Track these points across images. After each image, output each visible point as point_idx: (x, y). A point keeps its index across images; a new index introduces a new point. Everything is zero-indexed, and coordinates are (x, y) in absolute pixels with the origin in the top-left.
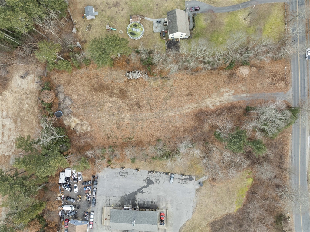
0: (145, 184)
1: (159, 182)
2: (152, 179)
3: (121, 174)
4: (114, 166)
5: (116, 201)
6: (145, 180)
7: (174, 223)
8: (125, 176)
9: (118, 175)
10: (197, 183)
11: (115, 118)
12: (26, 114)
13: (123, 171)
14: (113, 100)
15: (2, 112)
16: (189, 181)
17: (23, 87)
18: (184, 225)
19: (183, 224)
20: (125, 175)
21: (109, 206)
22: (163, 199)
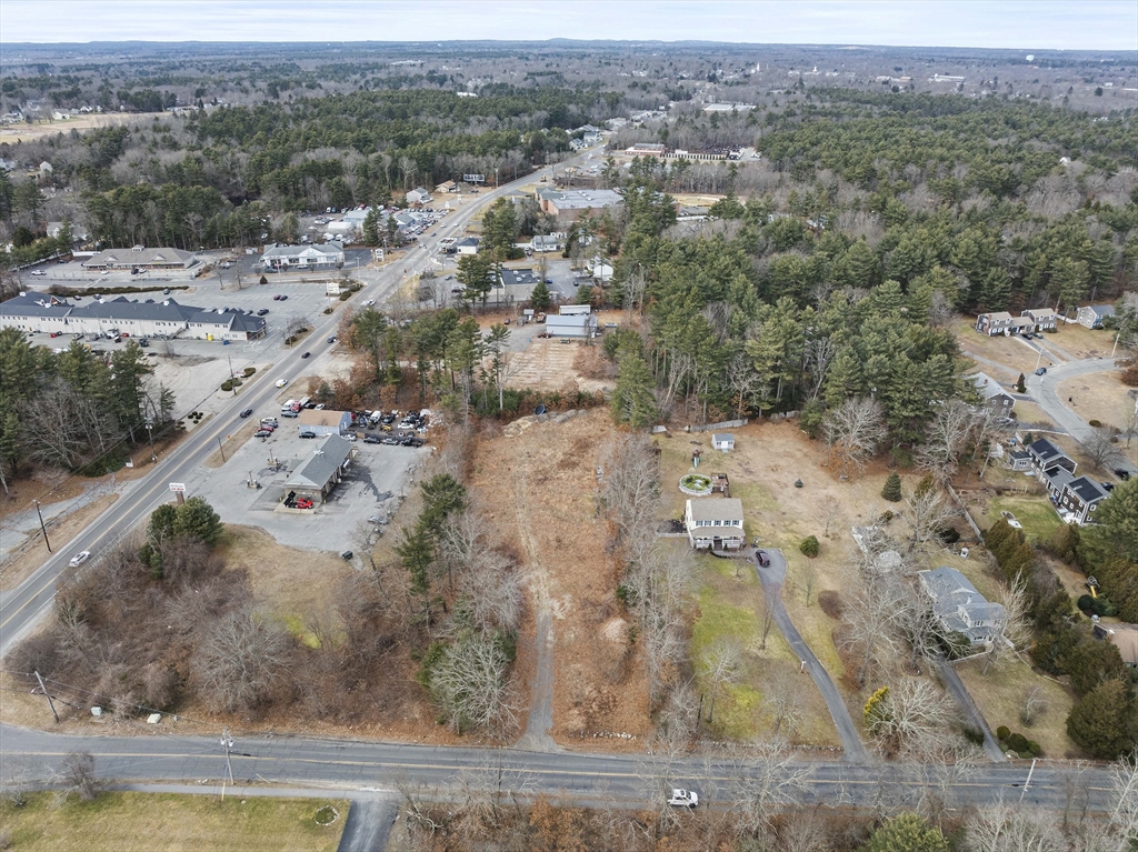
0: (381, 492)
1: (377, 509)
6: (389, 492)
7: (280, 521)
8: (407, 473)
10: (352, 551)
11: (523, 458)
14: (557, 457)
18: (266, 534)
19: (269, 532)
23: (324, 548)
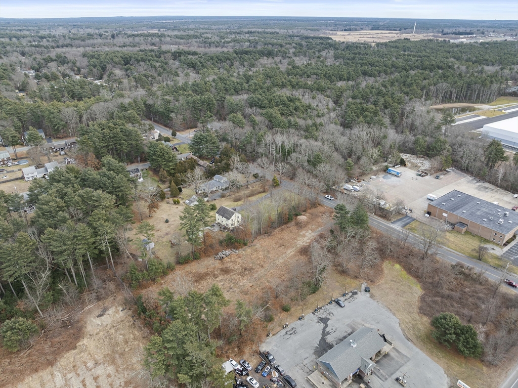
0: (322, 325)
1: (332, 314)
2: (324, 316)
3: (289, 333)
4: (274, 332)
5: (312, 361)
6: (318, 322)
7: (392, 336)
8: (296, 332)
9: (287, 336)
10: (363, 292)
11: (235, 289)
12: (125, 344)
13: (288, 330)
14: (220, 279)
15: (86, 366)
16: (355, 296)
17: (105, 324)
18: (403, 330)
19: (401, 331)
20: (294, 331)
21: (311, 372)
22: (354, 324)
23: (376, 303)
